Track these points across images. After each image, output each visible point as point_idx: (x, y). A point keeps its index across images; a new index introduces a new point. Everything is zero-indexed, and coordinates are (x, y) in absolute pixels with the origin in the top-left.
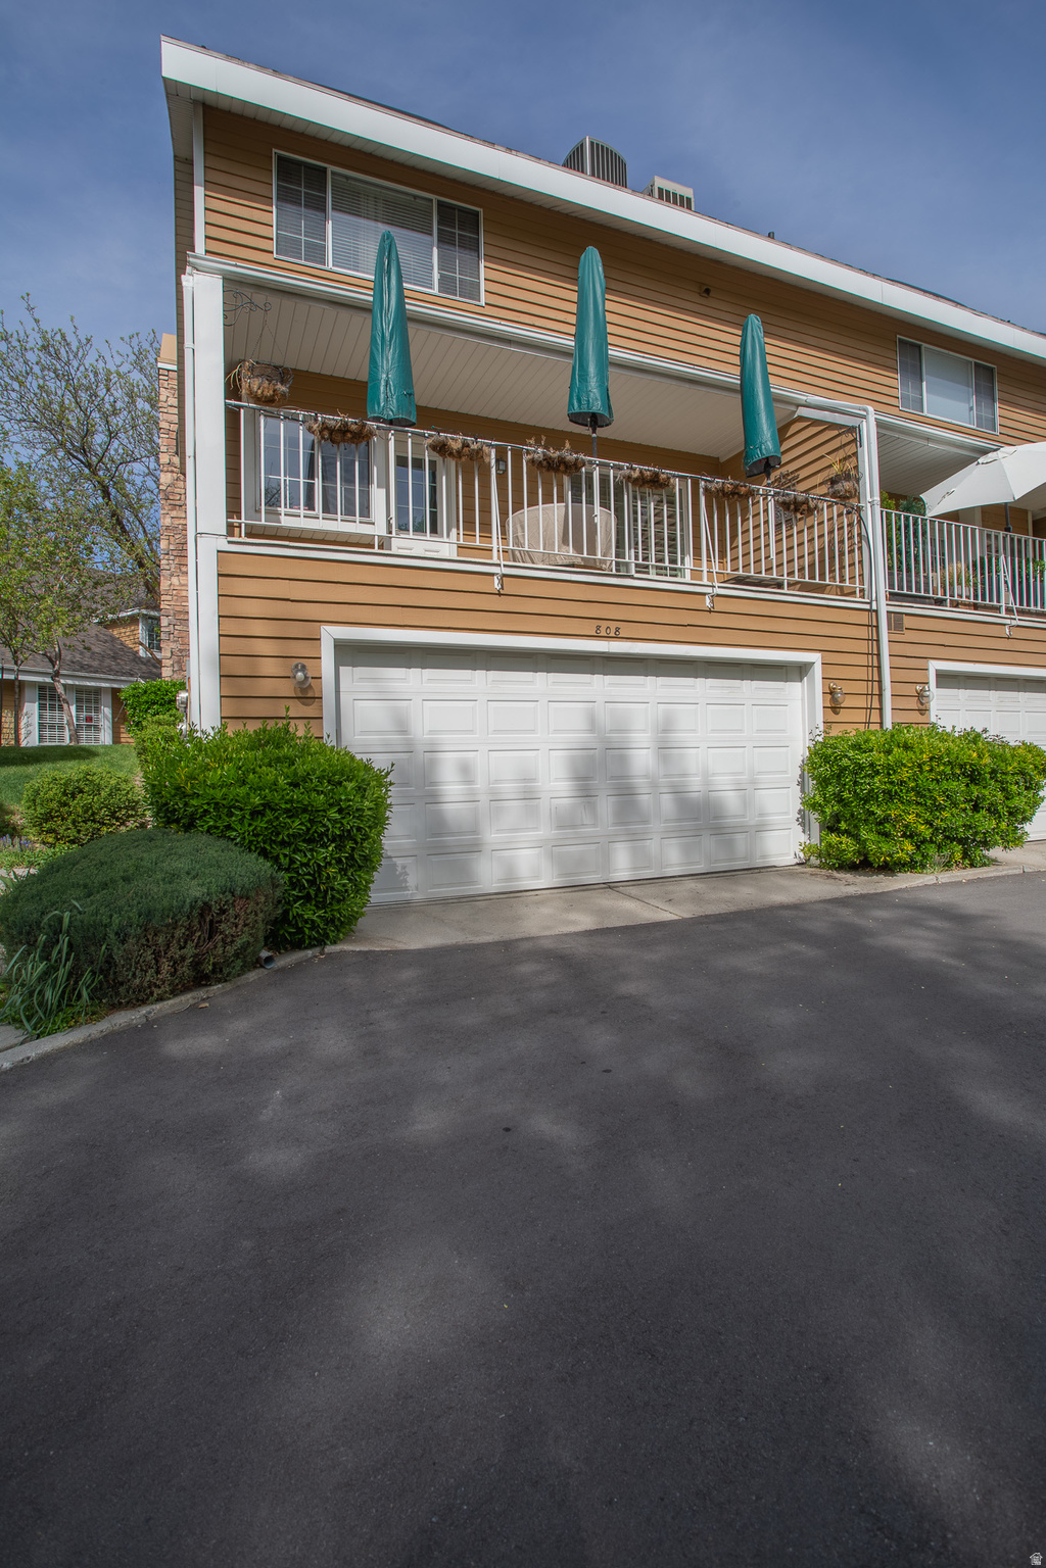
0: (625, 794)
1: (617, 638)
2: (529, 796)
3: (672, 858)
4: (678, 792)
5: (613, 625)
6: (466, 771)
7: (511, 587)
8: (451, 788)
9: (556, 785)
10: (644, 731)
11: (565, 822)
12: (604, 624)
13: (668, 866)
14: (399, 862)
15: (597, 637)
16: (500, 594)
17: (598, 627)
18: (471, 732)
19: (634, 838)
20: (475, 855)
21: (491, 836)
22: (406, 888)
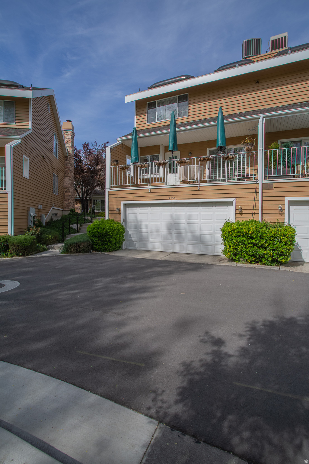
0: (179, 233)
1: (174, 199)
2: (158, 232)
3: (190, 249)
4: (193, 234)
5: (173, 196)
6: (146, 226)
7: (152, 191)
8: (144, 230)
9: (164, 230)
10: (184, 219)
11: (165, 238)
12: (171, 196)
13: (188, 251)
14: (135, 242)
15: (169, 199)
16: (150, 193)
17: (170, 197)
18: (147, 219)
19: (180, 243)
20: (147, 243)
21: (151, 239)
22: (136, 247)
